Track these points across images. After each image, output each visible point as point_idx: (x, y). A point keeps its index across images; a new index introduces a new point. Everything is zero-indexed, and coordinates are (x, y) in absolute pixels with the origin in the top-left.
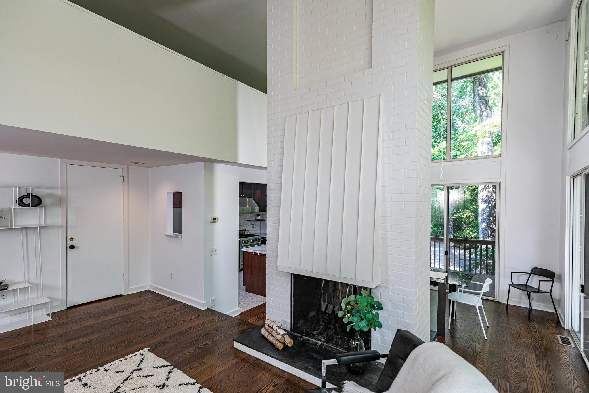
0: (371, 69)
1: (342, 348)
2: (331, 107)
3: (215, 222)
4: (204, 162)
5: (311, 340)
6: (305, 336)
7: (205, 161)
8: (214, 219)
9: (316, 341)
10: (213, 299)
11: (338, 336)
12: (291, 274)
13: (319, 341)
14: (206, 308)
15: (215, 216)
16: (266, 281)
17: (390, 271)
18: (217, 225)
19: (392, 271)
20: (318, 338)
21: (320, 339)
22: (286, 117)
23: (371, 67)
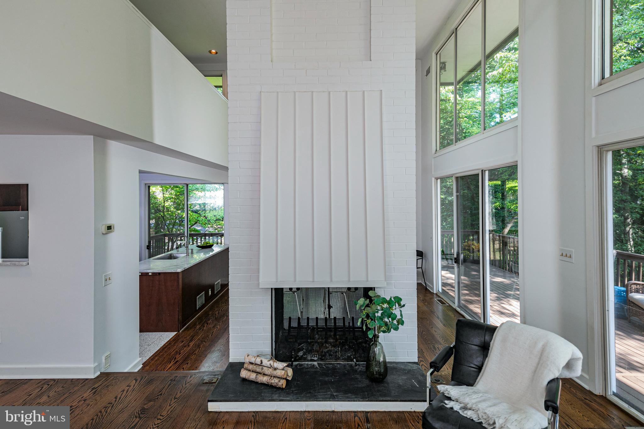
0: (370, 62)
1: (342, 361)
2: (324, 92)
3: (111, 232)
4: (92, 136)
5: (304, 364)
6: (295, 361)
7: (94, 135)
8: (109, 228)
9: (310, 363)
10: (107, 356)
11: (339, 348)
12: (272, 289)
13: (314, 361)
14: (98, 373)
15: (109, 223)
16: (229, 306)
17: (393, 267)
18: (113, 236)
19: (395, 267)
20: (309, 358)
21: (313, 358)
22: (261, 92)
23: (370, 60)
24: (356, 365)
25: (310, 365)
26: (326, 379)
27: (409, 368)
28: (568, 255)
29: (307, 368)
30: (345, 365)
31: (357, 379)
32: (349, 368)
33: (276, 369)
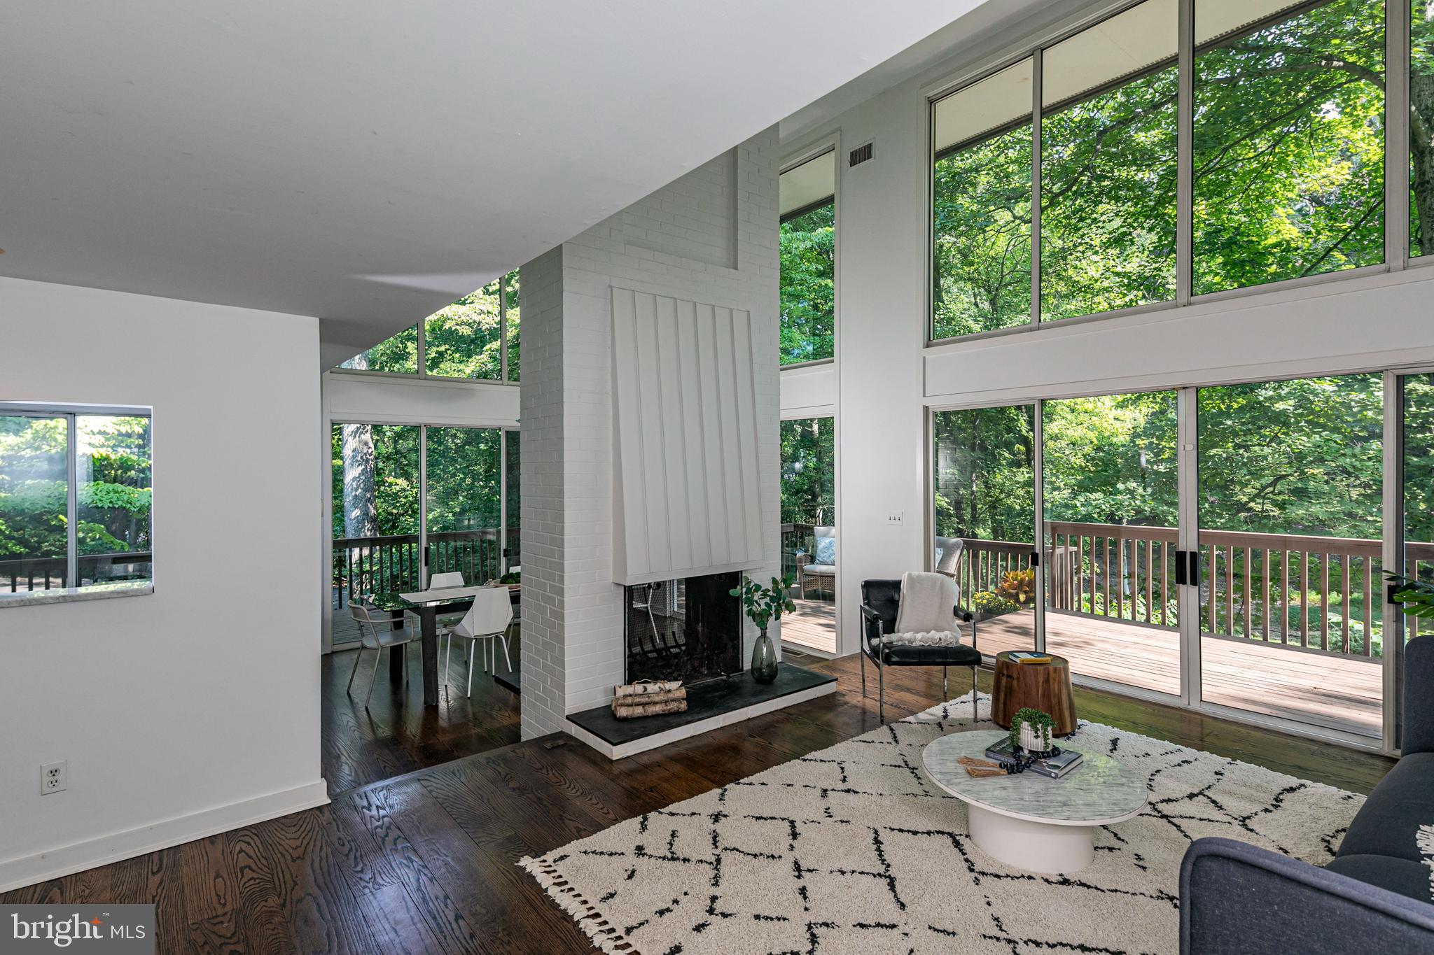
0: (737, 271)
22: (611, 287)
23: (736, 268)
24: (729, 677)
28: (897, 518)
30: (716, 681)
32: (723, 682)
33: (669, 691)
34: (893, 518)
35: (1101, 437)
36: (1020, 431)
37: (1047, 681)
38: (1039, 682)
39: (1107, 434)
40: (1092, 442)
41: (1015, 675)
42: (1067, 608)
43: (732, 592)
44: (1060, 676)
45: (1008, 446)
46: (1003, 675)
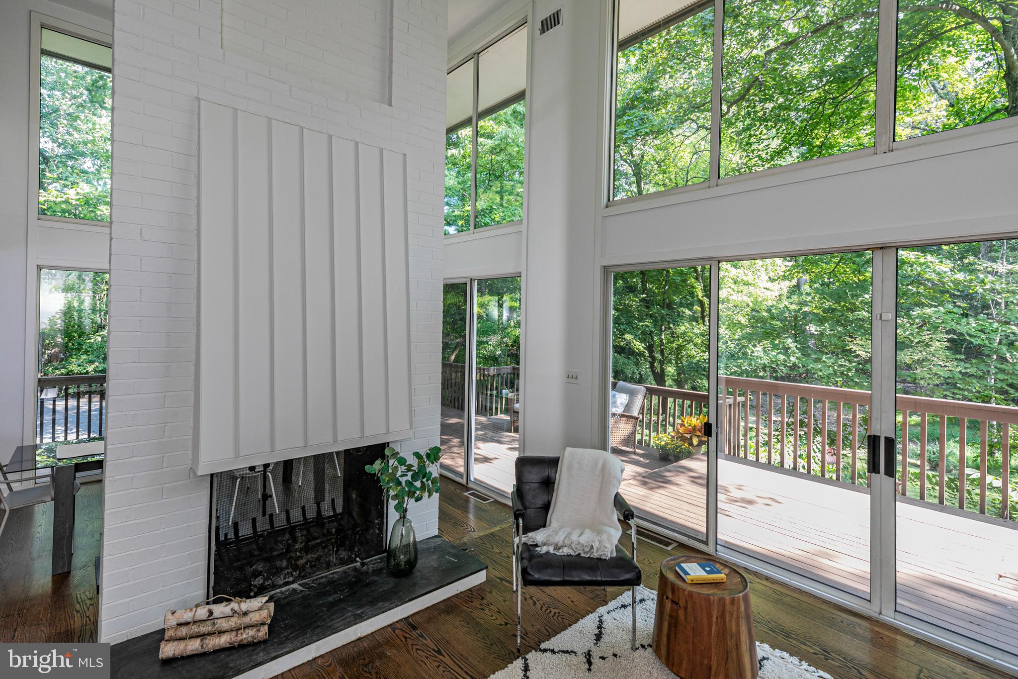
0: (390, 107)
1: (339, 567)
2: (321, 133)
5: (276, 593)
13: (291, 584)
19: (415, 409)
20: (281, 582)
21: (287, 580)
22: (198, 99)
23: (390, 105)
24: (363, 564)
25: (286, 591)
26: (331, 599)
27: (433, 544)
28: (574, 377)
29: (286, 598)
30: (345, 572)
31: (375, 581)
32: (353, 573)
33: (245, 614)
34: (570, 376)
35: (756, 302)
36: (697, 296)
37: (722, 616)
38: (712, 617)
39: (760, 299)
40: (748, 306)
41: (682, 603)
42: (734, 454)
43: (367, 468)
44: (738, 608)
45: (690, 306)
46: (667, 598)
